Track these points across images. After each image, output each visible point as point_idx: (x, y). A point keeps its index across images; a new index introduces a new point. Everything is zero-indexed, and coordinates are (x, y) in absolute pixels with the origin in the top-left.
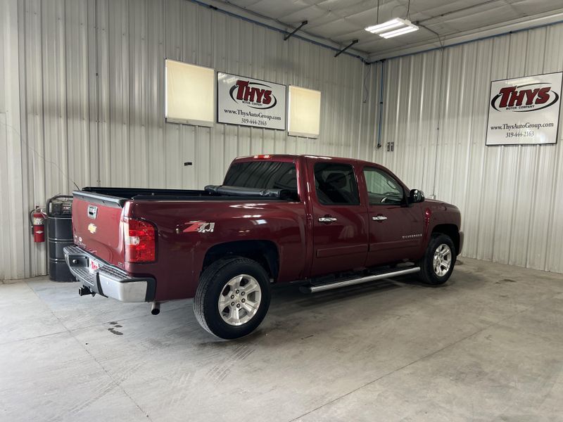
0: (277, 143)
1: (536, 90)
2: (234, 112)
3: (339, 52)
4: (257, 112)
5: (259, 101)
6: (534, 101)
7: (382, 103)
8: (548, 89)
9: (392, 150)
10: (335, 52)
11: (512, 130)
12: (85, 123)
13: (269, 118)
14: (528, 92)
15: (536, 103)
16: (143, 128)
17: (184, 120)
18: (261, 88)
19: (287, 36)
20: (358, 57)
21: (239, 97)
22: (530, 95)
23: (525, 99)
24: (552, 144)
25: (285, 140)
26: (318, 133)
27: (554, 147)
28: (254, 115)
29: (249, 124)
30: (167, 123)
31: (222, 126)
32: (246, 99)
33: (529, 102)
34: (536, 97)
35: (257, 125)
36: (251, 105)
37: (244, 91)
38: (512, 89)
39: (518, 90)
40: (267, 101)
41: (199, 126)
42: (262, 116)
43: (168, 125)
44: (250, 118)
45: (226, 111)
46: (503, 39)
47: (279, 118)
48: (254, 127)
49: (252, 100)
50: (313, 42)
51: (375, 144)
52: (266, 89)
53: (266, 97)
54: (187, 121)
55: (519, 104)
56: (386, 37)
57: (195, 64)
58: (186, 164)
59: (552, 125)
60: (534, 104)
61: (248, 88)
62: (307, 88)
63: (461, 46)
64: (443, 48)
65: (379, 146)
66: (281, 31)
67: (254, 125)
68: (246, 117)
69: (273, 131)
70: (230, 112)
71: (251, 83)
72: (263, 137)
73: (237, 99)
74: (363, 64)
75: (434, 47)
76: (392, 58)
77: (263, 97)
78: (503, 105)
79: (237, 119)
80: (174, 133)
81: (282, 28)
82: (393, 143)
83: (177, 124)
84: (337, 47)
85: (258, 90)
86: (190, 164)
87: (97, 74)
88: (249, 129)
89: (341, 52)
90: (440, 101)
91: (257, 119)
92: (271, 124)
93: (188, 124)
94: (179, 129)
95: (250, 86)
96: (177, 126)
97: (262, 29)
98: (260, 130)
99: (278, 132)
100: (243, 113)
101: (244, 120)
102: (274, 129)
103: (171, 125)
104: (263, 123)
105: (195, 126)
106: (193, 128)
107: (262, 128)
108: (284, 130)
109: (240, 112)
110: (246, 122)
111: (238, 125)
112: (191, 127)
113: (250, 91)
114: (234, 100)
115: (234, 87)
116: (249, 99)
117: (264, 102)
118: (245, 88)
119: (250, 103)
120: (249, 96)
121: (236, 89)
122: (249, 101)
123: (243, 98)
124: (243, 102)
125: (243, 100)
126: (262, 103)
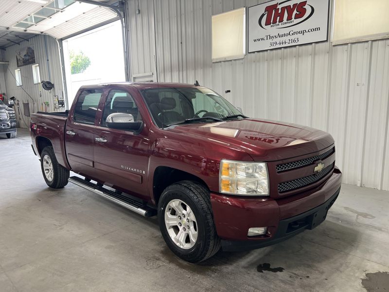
0: (316, 57)
2: (263, 39)
4: (286, 31)
5: (289, 18)
12: (177, 73)
13: (303, 32)
17: (222, 58)
18: (291, 3)
28: (284, 35)
29: (278, 46)
30: (214, 64)
31: (252, 54)
32: (275, 22)
35: (287, 45)
36: (280, 26)
37: (273, 15)
40: (301, 14)
41: (234, 60)
42: (293, 34)
44: (278, 40)
45: (255, 41)
47: (317, 29)
48: (285, 48)
49: (281, 20)
52: (298, 2)
53: (299, 10)
54: (225, 58)
58: (226, 92)
61: (277, 10)
67: (284, 45)
68: (275, 40)
69: (310, 47)
70: (259, 40)
71: (280, 4)
72: (296, 56)
73: (266, 25)
77: (295, 12)
79: (266, 45)
85: (288, 7)
86: (229, 91)
87: (181, 43)
88: (279, 51)
91: (286, 39)
92: (303, 39)
93: (226, 61)
94: (221, 66)
95: (279, 7)
96: (219, 63)
98: (294, 49)
99: (317, 45)
100: (270, 37)
101: (272, 44)
102: (311, 44)
103: (216, 64)
104: (294, 41)
105: (231, 60)
106: (230, 62)
107: (295, 46)
108: (327, 41)
109: (268, 37)
110: (274, 45)
111: (267, 50)
112: (228, 62)
113: (280, 12)
114: (262, 27)
115: (263, 15)
116: (278, 20)
117: (297, 17)
118: (274, 12)
119: (279, 25)
120: (278, 18)
121: (265, 17)
122: (278, 23)
123: (272, 22)
124: (272, 26)
125: (272, 24)
126: (293, 19)
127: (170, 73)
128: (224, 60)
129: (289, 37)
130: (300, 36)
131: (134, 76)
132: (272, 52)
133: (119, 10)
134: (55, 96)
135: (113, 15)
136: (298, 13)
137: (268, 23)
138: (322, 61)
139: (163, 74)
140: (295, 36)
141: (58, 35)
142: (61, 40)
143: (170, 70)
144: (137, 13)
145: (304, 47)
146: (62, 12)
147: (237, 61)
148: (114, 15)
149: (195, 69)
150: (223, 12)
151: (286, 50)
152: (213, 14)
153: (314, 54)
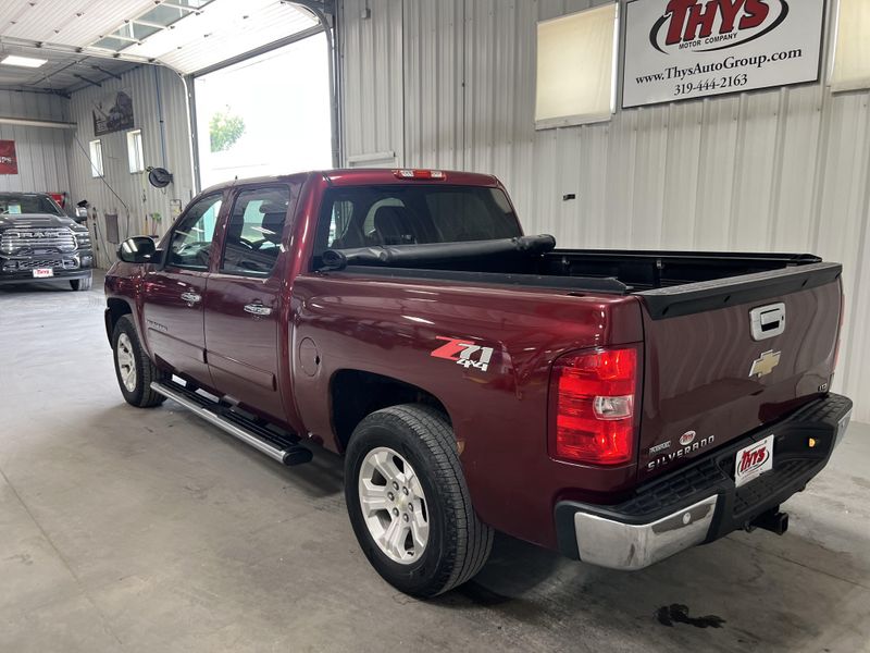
2: (658, 77)
4: (718, 57)
5: (726, 27)
12: (452, 152)
13: (759, 61)
17: (562, 118)
25: (822, 109)
28: (713, 67)
29: (695, 93)
31: (635, 111)
32: (690, 36)
35: (718, 91)
36: (703, 46)
40: (754, 20)
41: (586, 125)
42: (734, 65)
43: (537, 134)
44: (696, 79)
45: (639, 80)
47: (794, 54)
48: (712, 97)
49: (706, 33)
53: (749, 10)
54: (566, 119)
57: (590, 7)
58: (566, 198)
61: (697, 8)
67: (711, 92)
68: (688, 79)
69: (774, 95)
70: (649, 79)
72: (738, 117)
73: (667, 44)
77: (741, 12)
79: (665, 91)
80: (548, 147)
83: (551, 129)
86: (573, 196)
88: (698, 104)
91: (717, 76)
92: (758, 77)
93: (566, 126)
94: (554, 138)
96: (552, 132)
98: (734, 100)
99: (794, 92)
100: (678, 73)
101: (681, 88)
102: (778, 88)
103: (545, 132)
104: (737, 81)
105: (580, 126)
106: (577, 129)
107: (737, 93)
108: (817, 82)
109: (673, 72)
110: (686, 90)
111: (667, 103)
112: (572, 130)
113: (703, 12)
114: (659, 49)
115: (662, 20)
116: (697, 33)
117: (744, 24)
118: (688, 12)
119: (699, 43)
120: (699, 26)
121: (667, 24)
122: (696, 39)
123: (682, 36)
124: (681, 47)
125: (682, 42)
126: (736, 30)
127: (434, 154)
128: (562, 124)
129: (725, 72)
130: (750, 69)
131: (352, 159)
132: (678, 107)
133: (322, 10)
134: (175, 201)
135: (308, 20)
136: (747, 15)
137: (672, 39)
138: (803, 129)
139: (418, 156)
140: (740, 70)
141: (186, 66)
142: (192, 77)
143: (435, 147)
144: (364, 16)
145: (759, 96)
146: (197, 14)
147: (594, 128)
148: (311, 20)
149: (493, 145)
150: (565, 13)
151: (713, 103)
152: (540, 19)
153: (784, 112)
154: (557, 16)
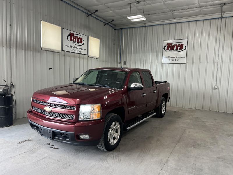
0: (85, 60)
1: (179, 45)
2: (69, 46)
3: (106, 24)
4: (77, 46)
5: (78, 42)
6: (178, 48)
7: (121, 46)
8: (183, 45)
9: (126, 64)
10: (104, 24)
11: (171, 59)
12: (5, 49)
13: (82, 49)
14: (176, 45)
15: (179, 49)
16: (32, 52)
19: (88, 15)
20: (112, 26)
21: (71, 40)
22: (177, 46)
23: (175, 48)
24: (184, 64)
25: (87, 59)
26: (99, 57)
27: (185, 65)
28: (76, 48)
29: (74, 52)
30: (42, 50)
31: (64, 52)
32: (73, 41)
33: (177, 49)
34: (179, 47)
35: (77, 52)
36: (75, 43)
37: (72, 37)
38: (171, 44)
39: (173, 44)
40: (81, 42)
41: (55, 52)
42: (79, 49)
43: (42, 51)
44: (74, 49)
45: (66, 46)
46: (167, 25)
47: (85, 50)
48: (76, 53)
49: (75, 41)
50: (97, 19)
51: (118, 62)
52: (81, 37)
53: (80, 40)
55: (173, 49)
56: (133, 21)
57: (53, 24)
58: (49, 69)
59: (184, 57)
60: (178, 49)
61: (74, 36)
62: (95, 38)
63: (152, 26)
64: (145, 26)
65: (120, 63)
66: (86, 13)
67: (76, 52)
68: (73, 49)
69: (83, 55)
70: (67, 46)
71: (75, 34)
72: (79, 58)
74: (113, 29)
75: (142, 26)
76: (125, 28)
77: (79, 40)
78: (168, 49)
79: (70, 49)
80: (44, 55)
81: (86, 12)
82: (126, 62)
83: (46, 50)
84: (105, 22)
85: (77, 37)
86: (51, 69)
87: (10, 25)
88: (74, 54)
89: (107, 24)
90: (144, 46)
92: (83, 52)
93: (51, 51)
94: (47, 53)
95: (75, 35)
97: (79, 11)
99: (85, 55)
100: (72, 47)
104: (79, 52)
106: (52, 52)
107: (79, 54)
108: (87, 55)
111: (70, 52)
112: (51, 52)
115: (69, 35)
128: (49, 50)
145: (81, 55)
153: (84, 58)
154: (47, 21)
